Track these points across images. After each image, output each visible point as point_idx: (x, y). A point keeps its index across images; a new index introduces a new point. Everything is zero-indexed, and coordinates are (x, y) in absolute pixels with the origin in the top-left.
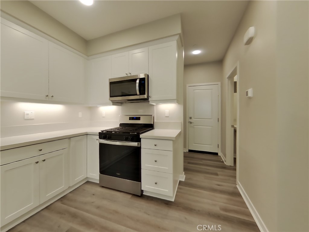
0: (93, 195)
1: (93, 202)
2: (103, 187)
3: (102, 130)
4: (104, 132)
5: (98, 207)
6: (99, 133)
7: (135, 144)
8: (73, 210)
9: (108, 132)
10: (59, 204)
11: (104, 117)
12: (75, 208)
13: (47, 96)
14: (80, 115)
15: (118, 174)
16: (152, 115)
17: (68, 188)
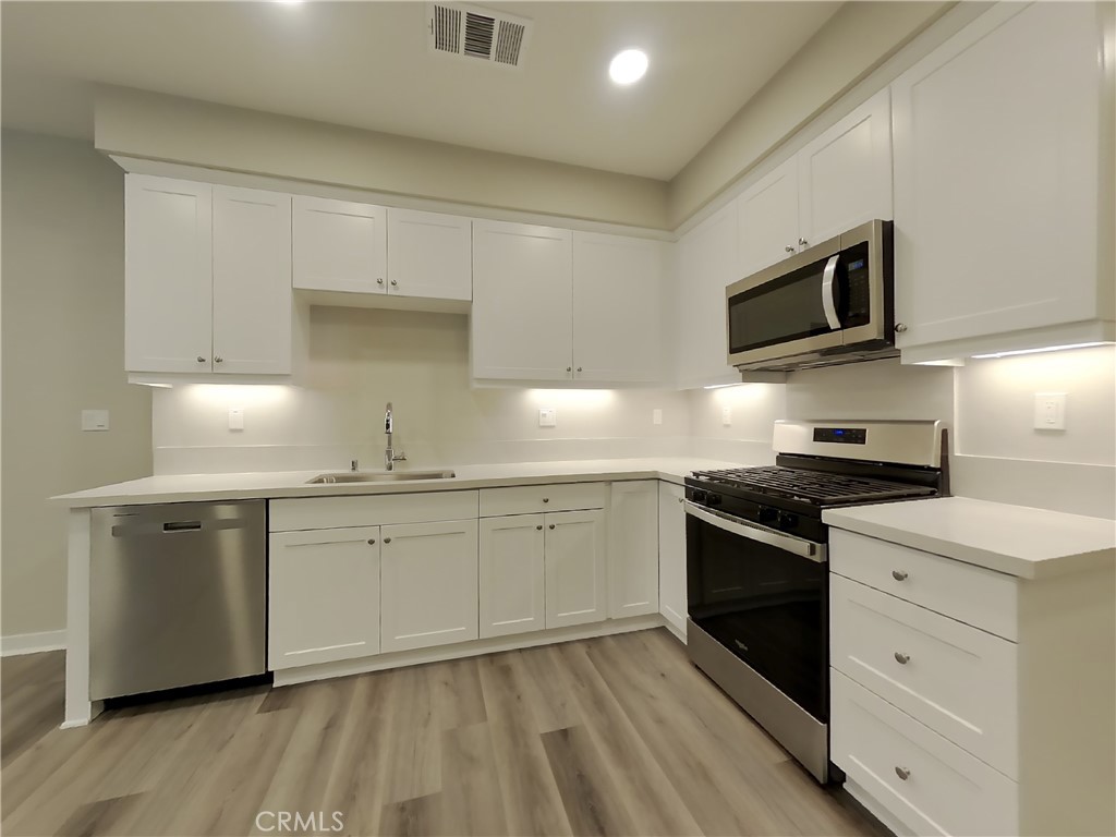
0: (663, 675)
1: (652, 697)
2: (697, 666)
3: (697, 470)
4: (702, 478)
5: (660, 721)
6: (687, 480)
7: (799, 546)
8: (602, 685)
9: (712, 479)
10: (581, 651)
11: (727, 426)
12: (609, 684)
13: (569, 370)
14: (658, 416)
15: (742, 646)
16: (933, 422)
17: (604, 619)
